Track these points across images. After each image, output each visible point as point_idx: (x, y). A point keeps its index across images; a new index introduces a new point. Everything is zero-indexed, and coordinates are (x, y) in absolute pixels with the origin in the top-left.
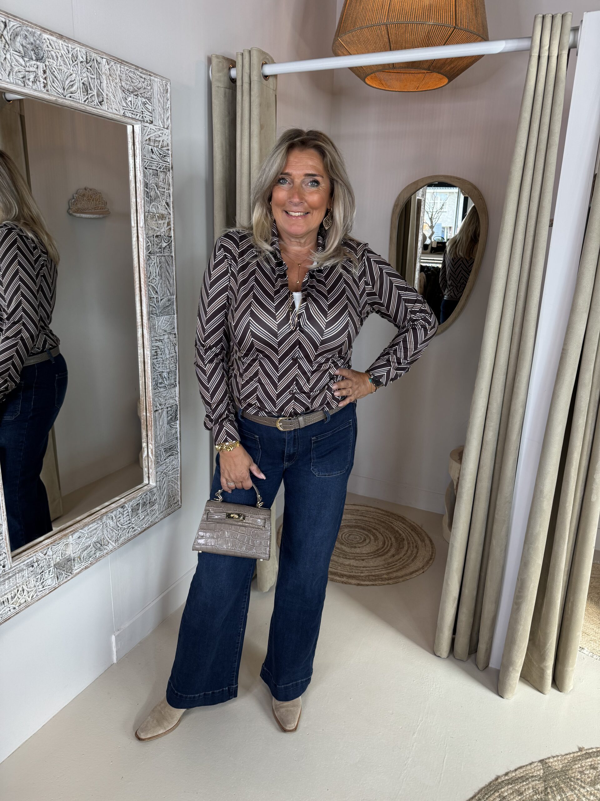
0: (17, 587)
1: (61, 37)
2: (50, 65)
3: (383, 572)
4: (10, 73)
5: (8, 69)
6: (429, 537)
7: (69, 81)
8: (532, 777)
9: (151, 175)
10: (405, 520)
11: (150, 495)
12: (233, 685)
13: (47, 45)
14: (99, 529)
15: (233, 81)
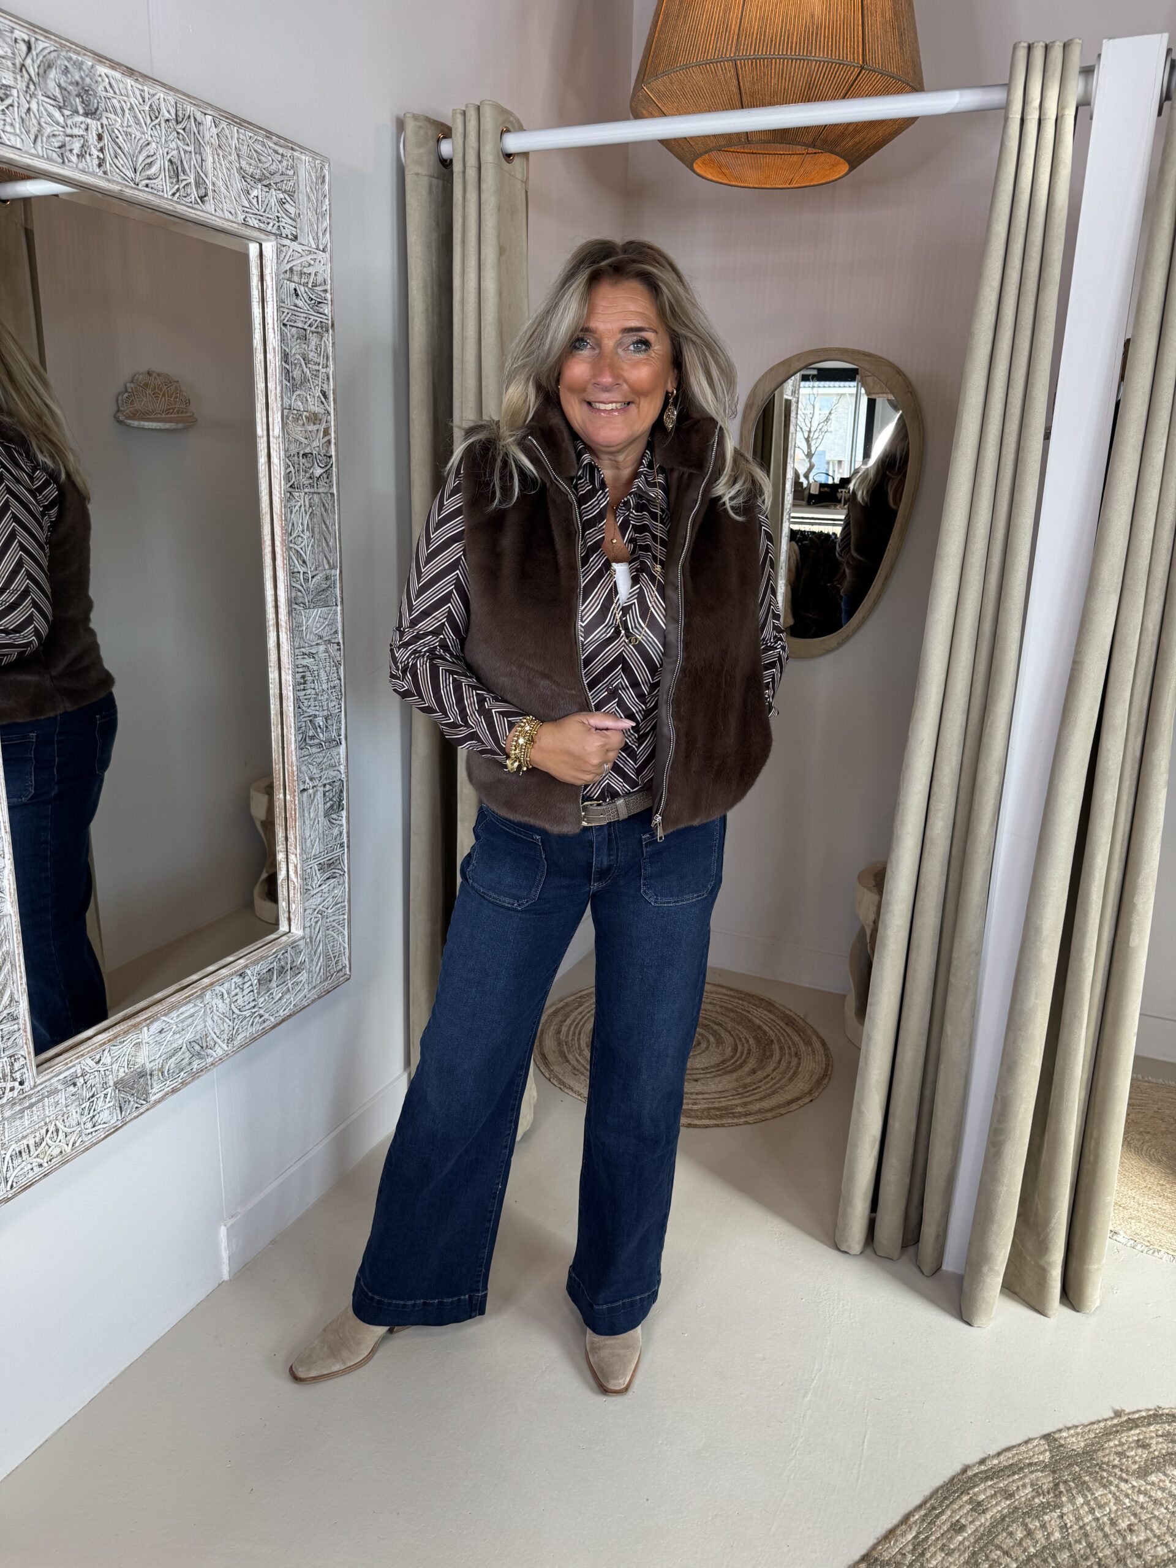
0: (46, 1124)
1: (130, 72)
2: (109, 125)
3: (734, 1102)
4: (36, 137)
5: (34, 131)
6: (819, 1037)
7: (145, 154)
8: (1030, 1464)
9: (295, 337)
10: (773, 1006)
11: (293, 954)
12: (478, 1291)
13: (105, 88)
14: (198, 1015)
15: (446, 164)
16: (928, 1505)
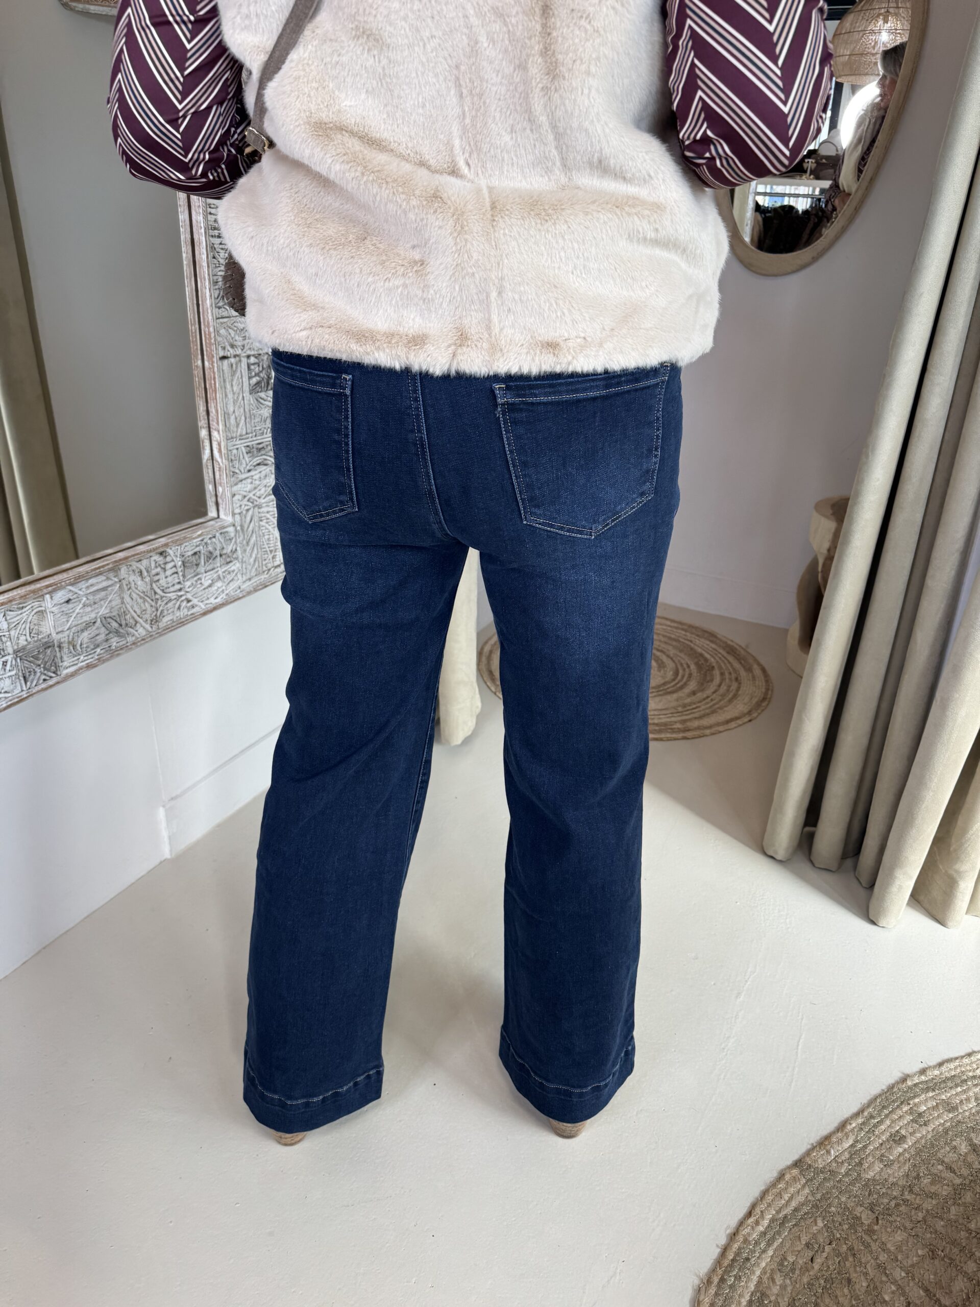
3: (673, 719)
6: (759, 664)
8: (974, 1077)
10: (716, 637)
11: (222, 541)
14: (112, 590)
16: (866, 1114)
